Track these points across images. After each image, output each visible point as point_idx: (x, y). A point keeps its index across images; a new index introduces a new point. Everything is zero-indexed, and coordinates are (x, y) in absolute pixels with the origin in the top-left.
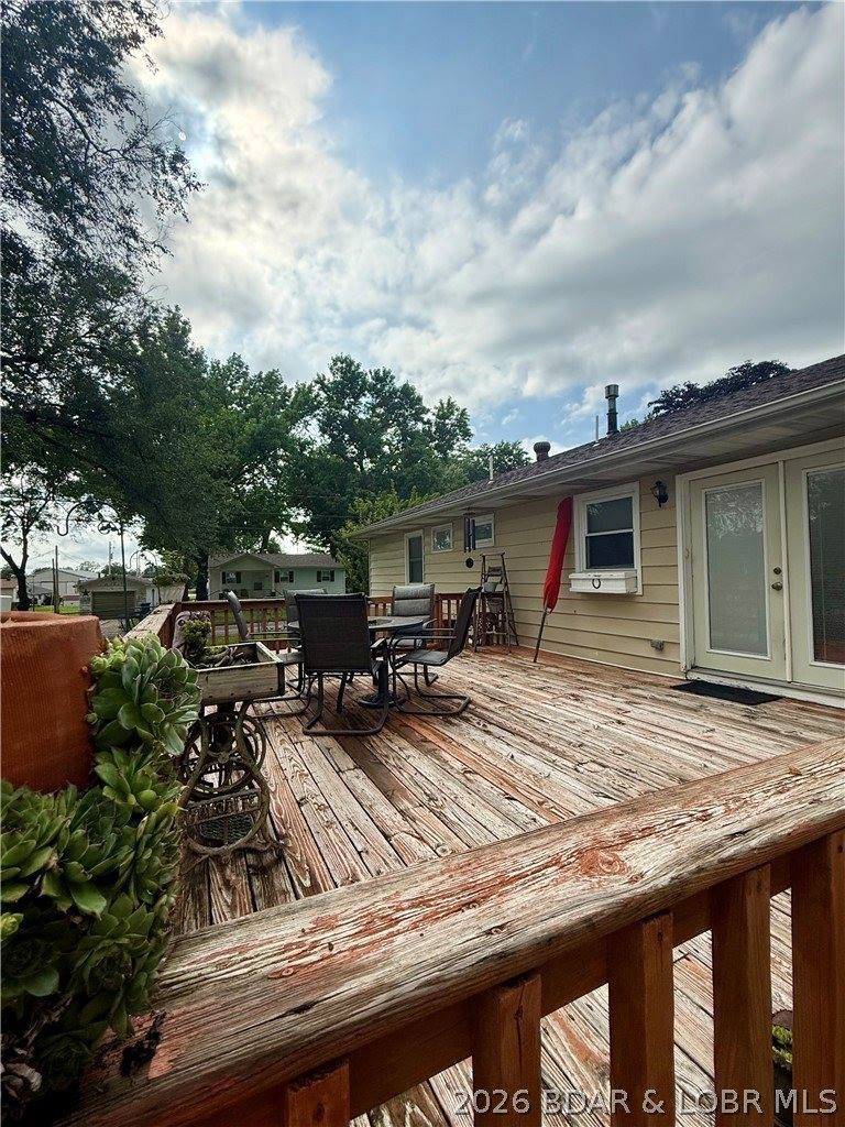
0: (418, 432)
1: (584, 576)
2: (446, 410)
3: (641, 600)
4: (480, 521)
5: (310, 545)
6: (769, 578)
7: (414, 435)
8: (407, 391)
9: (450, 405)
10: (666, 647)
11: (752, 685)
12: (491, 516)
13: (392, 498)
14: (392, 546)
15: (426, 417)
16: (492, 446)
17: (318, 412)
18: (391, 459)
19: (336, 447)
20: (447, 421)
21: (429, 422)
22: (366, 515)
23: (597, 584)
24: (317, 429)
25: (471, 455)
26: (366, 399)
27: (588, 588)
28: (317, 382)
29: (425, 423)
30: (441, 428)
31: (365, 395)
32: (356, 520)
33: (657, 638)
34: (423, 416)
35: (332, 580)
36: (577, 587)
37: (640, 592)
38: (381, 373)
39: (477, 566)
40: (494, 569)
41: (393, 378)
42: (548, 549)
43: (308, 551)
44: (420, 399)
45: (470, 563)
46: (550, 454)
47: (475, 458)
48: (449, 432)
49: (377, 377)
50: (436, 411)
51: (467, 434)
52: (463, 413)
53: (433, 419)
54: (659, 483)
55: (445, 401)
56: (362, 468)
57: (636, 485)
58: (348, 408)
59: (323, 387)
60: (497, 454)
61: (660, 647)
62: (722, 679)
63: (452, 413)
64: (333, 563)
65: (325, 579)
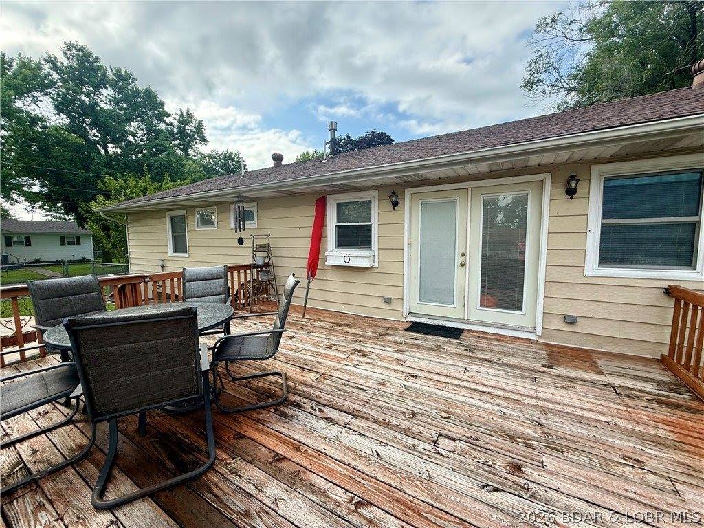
0: (162, 130)
1: (335, 253)
2: (186, 119)
3: (376, 271)
4: (248, 207)
5: (48, 213)
6: (459, 259)
7: (158, 133)
8: (149, 95)
9: (189, 115)
10: (393, 301)
11: (447, 322)
12: (255, 204)
13: (145, 180)
14: (153, 222)
15: (168, 120)
16: (220, 153)
17: (49, 90)
18: (137, 147)
19: (75, 127)
20: (187, 127)
21: (171, 124)
22: (119, 192)
23: (347, 260)
24: (51, 106)
25: (203, 156)
26: (107, 92)
27: (341, 263)
28: (47, 61)
29: (167, 124)
30: (182, 132)
31: (106, 88)
32: (108, 195)
33: (388, 296)
34: (165, 118)
35: (79, 244)
36: (330, 261)
37: (376, 265)
38: (123, 73)
39: (248, 243)
40: (261, 246)
41: (135, 80)
42: (309, 232)
43: (45, 218)
44: (162, 104)
45: (241, 241)
46: (284, 163)
47: (207, 158)
48: (189, 136)
49: (118, 73)
50: (177, 117)
51: (203, 140)
52: (200, 123)
53: (175, 123)
54: (394, 193)
55: (185, 111)
56: (106, 151)
57: (376, 193)
58: (88, 95)
59: (55, 67)
60: (224, 159)
61: (388, 301)
62: (428, 320)
63: (191, 121)
64: (79, 230)
65: (69, 243)
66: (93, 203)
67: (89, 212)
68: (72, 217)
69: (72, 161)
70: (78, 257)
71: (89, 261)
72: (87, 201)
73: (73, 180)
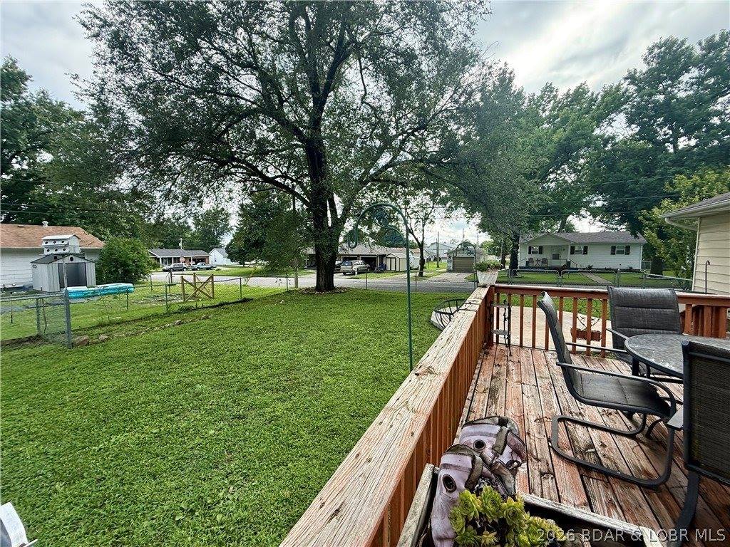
22: (691, 192)
28: (626, 78)
31: (688, 72)
43: (601, 230)
56: (676, 148)
58: (664, 91)
59: (634, 81)
64: (631, 239)
65: (620, 252)
66: (655, 210)
67: (649, 219)
68: (624, 227)
69: (636, 169)
70: (625, 266)
71: (637, 271)
72: (649, 208)
73: (634, 189)
